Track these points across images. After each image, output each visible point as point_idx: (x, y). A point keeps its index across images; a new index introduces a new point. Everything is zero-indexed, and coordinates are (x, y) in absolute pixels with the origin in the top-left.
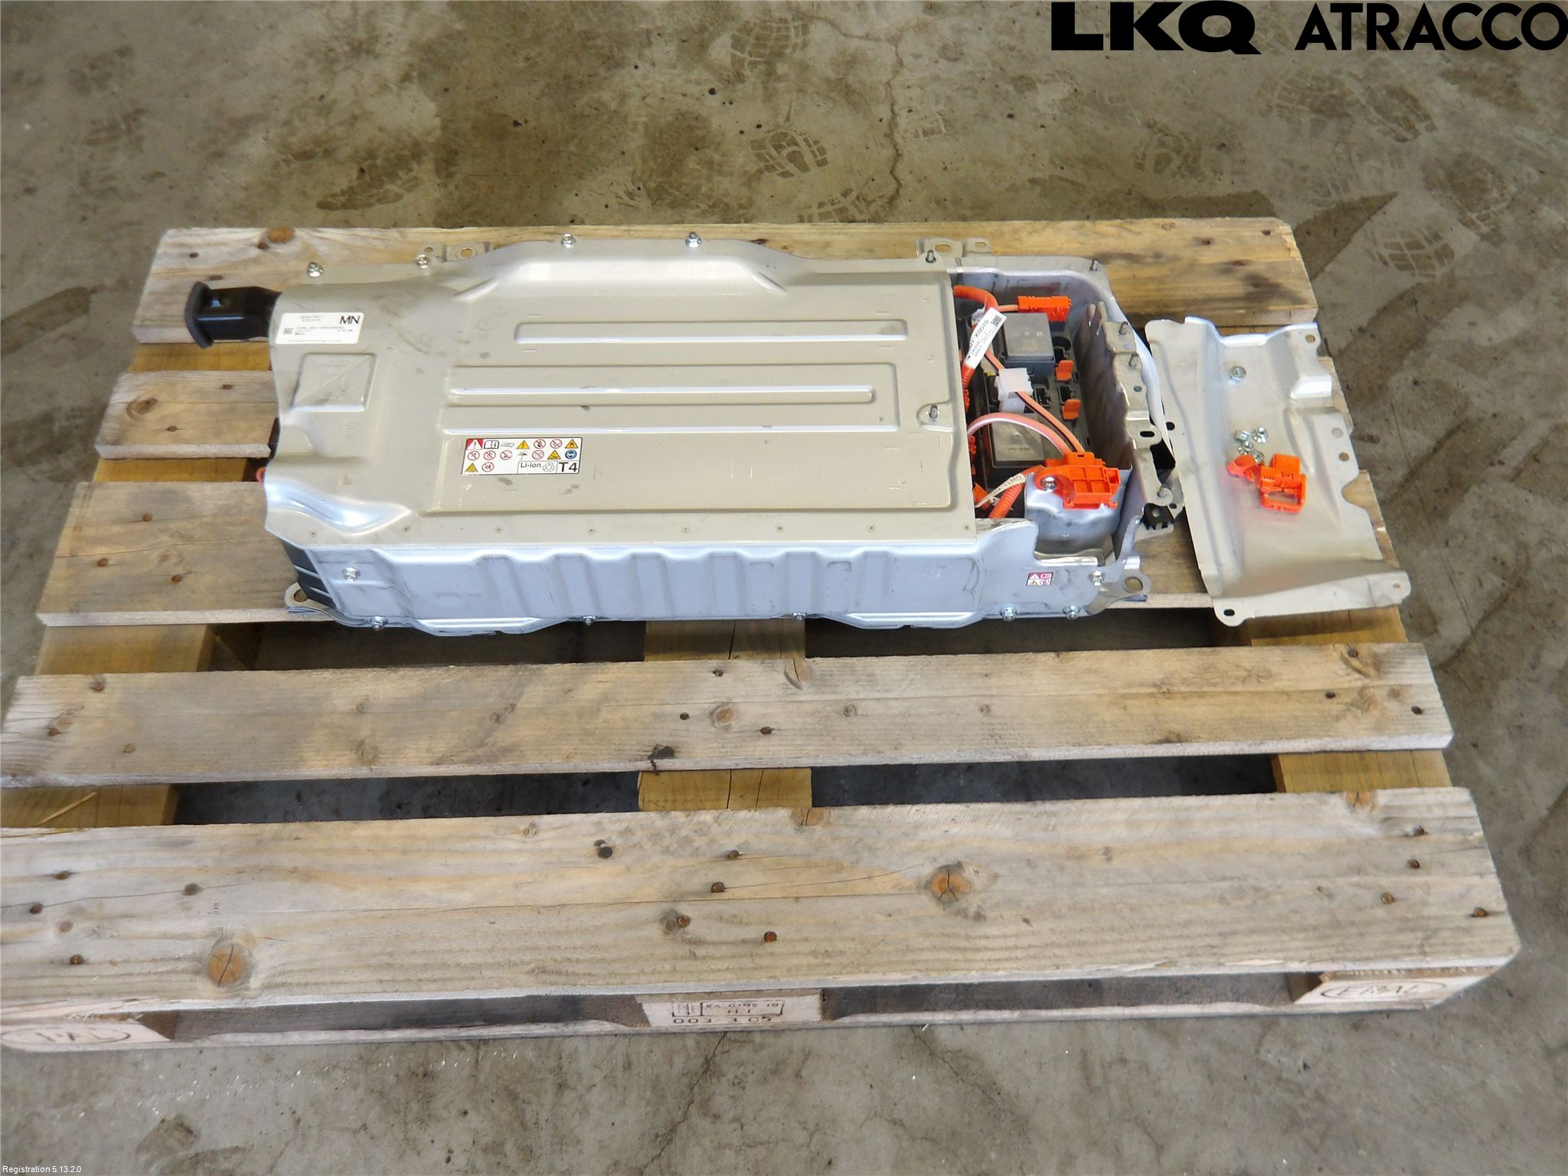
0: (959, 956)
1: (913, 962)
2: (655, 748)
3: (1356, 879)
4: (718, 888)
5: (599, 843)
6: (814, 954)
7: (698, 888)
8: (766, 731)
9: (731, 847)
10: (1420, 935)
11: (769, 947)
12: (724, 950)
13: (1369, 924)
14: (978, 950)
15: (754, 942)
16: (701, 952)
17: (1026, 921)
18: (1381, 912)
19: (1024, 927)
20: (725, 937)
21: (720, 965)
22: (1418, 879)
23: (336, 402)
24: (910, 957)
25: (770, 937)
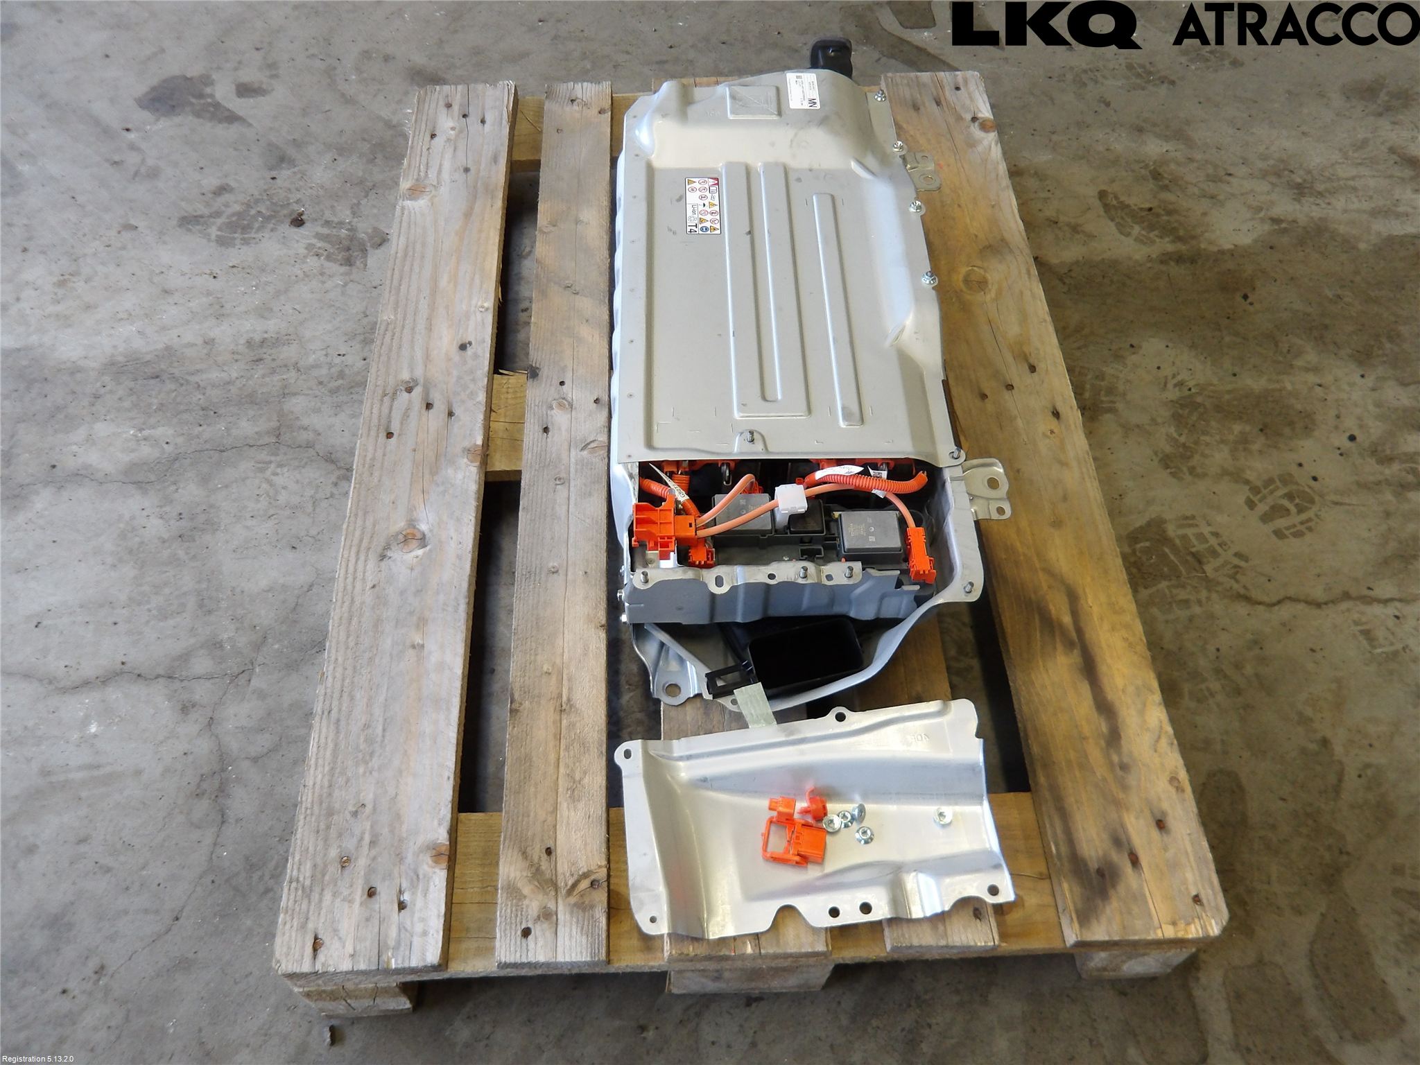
0: (356, 542)
1: (356, 515)
2: (538, 368)
3: (367, 838)
4: (429, 406)
5: (470, 343)
6: (373, 459)
7: (431, 396)
8: (546, 430)
9: (457, 411)
10: (308, 883)
11: (383, 435)
12: (385, 411)
13: (326, 840)
14: (358, 553)
15: (388, 427)
16: (386, 399)
17: (374, 587)
18: (333, 853)
19: (370, 585)
20: (394, 412)
21: (375, 411)
22: (359, 894)
23: (732, 104)
24: (360, 514)
25: (390, 435)
